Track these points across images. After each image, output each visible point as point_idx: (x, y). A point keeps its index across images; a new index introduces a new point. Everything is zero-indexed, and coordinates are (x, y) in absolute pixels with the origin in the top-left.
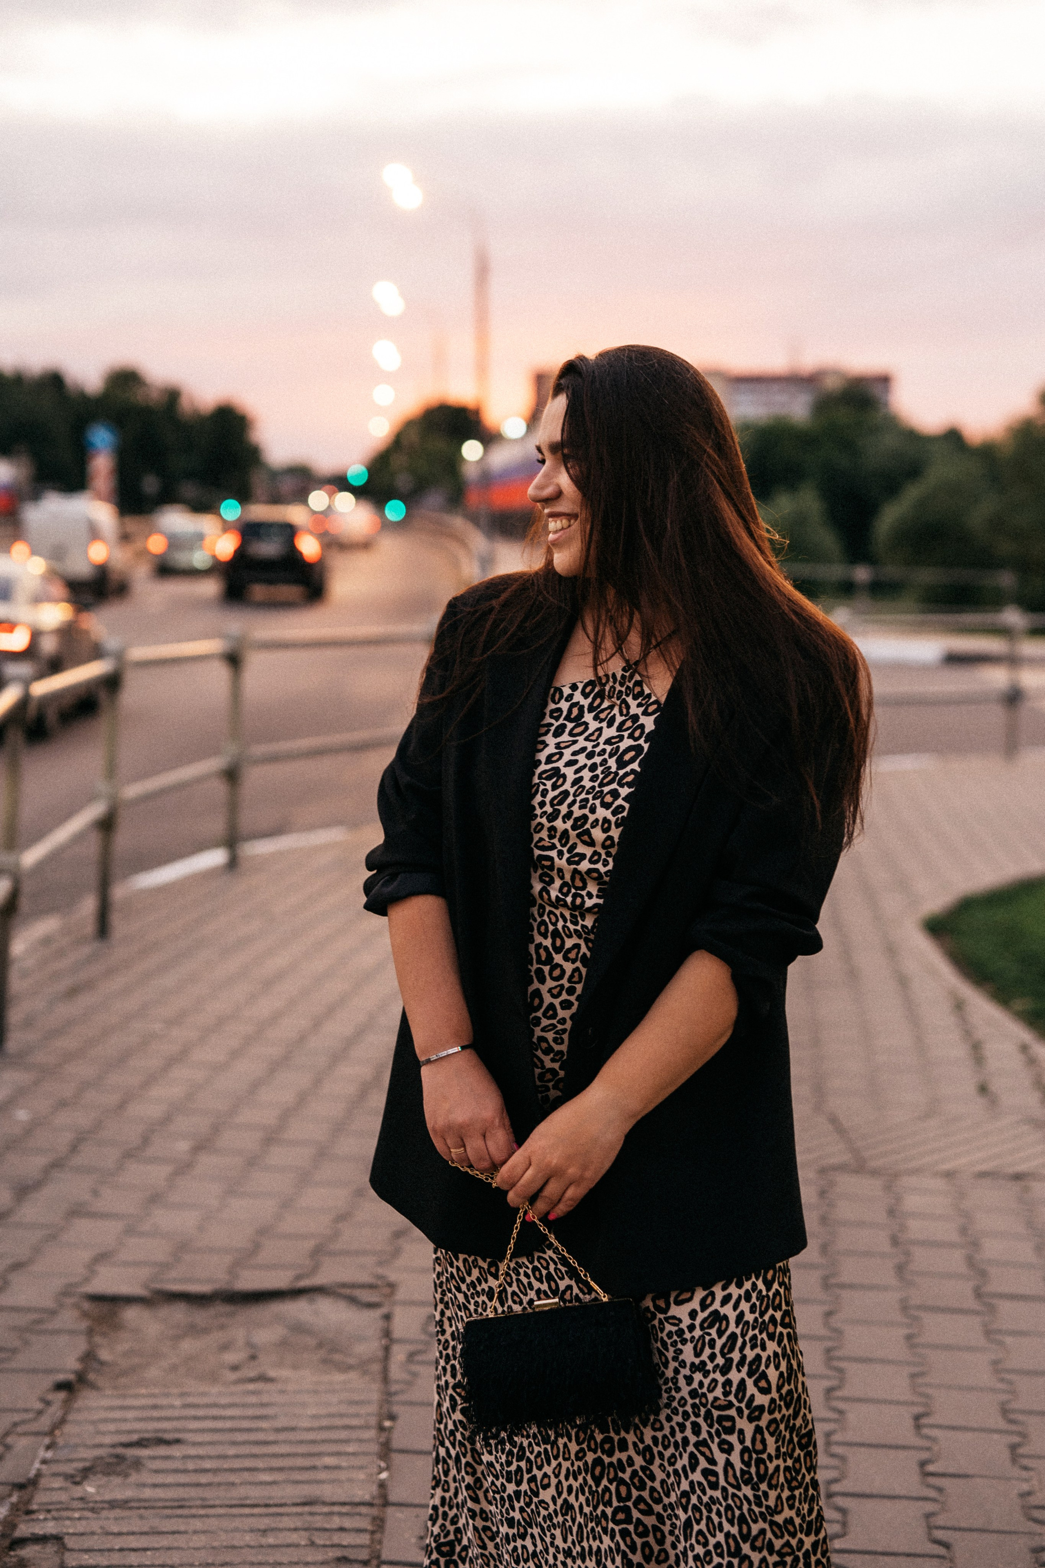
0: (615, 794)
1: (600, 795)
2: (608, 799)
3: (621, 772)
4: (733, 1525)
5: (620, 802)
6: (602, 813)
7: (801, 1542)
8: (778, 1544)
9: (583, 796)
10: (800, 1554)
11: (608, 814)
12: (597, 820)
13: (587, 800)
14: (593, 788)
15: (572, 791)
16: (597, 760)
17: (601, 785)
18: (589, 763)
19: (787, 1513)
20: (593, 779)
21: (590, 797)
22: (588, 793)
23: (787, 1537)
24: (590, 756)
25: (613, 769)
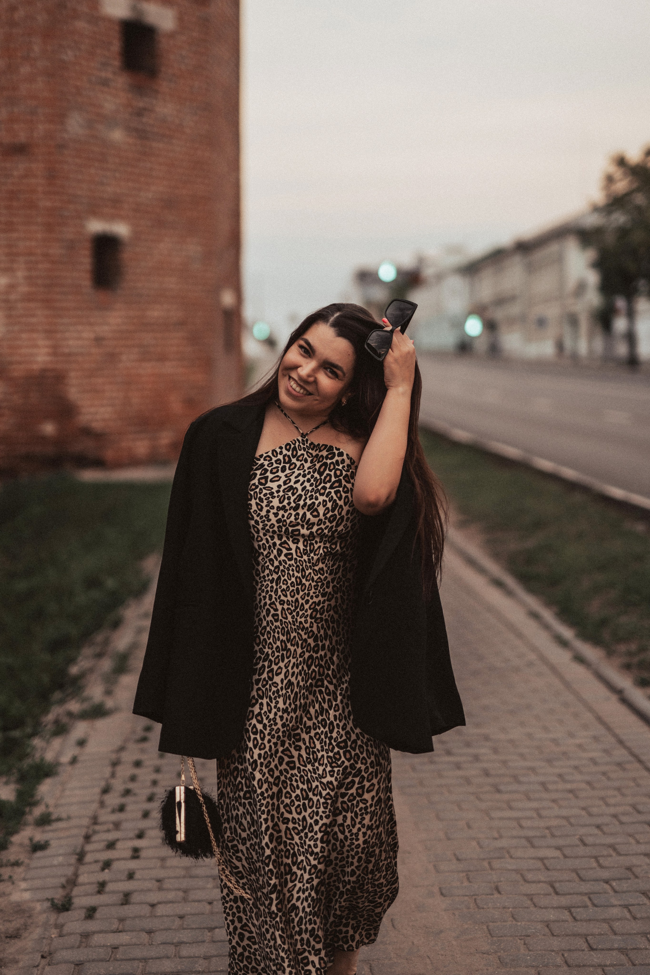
0: (324, 488)
1: (318, 491)
2: (322, 491)
3: (323, 478)
5: (328, 490)
6: (321, 499)
9: (310, 494)
11: (324, 498)
12: (320, 503)
13: (312, 495)
14: (313, 489)
15: (303, 493)
17: (316, 486)
20: (311, 485)
21: (313, 493)
22: (311, 492)
24: (304, 476)
25: (318, 477)
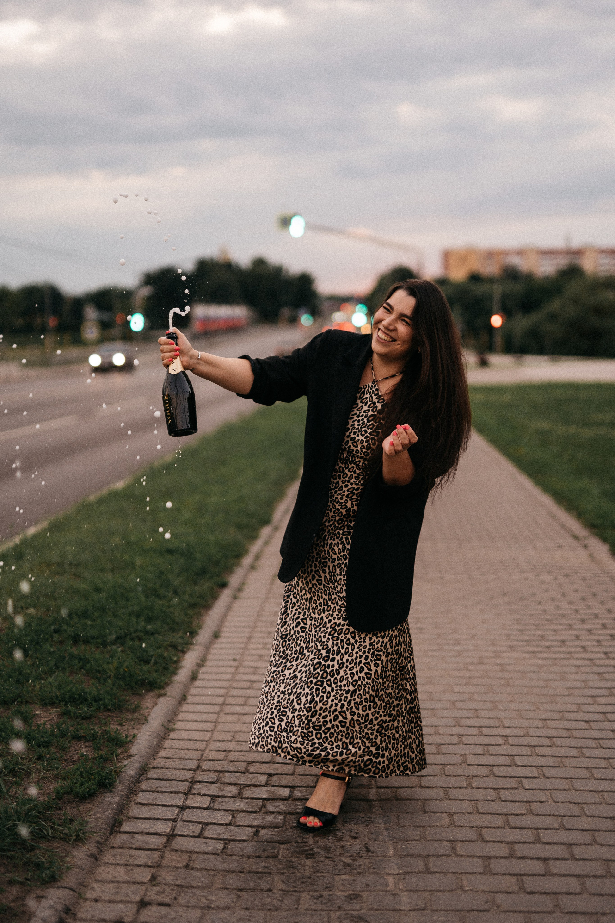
0: (366, 431)
1: (360, 431)
2: (363, 433)
3: (368, 424)
4: (374, 692)
5: (367, 434)
6: (361, 437)
7: (393, 702)
8: (386, 700)
9: (355, 430)
10: (392, 705)
11: (363, 438)
12: (359, 440)
13: (356, 432)
14: (358, 428)
15: (351, 428)
16: (360, 418)
17: (361, 428)
18: (358, 419)
19: (390, 691)
20: (359, 425)
21: (357, 431)
22: (356, 430)
23: (389, 698)
25: (366, 423)
